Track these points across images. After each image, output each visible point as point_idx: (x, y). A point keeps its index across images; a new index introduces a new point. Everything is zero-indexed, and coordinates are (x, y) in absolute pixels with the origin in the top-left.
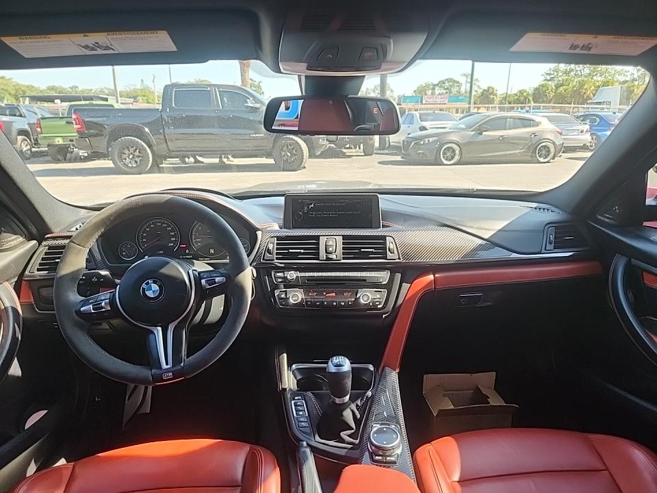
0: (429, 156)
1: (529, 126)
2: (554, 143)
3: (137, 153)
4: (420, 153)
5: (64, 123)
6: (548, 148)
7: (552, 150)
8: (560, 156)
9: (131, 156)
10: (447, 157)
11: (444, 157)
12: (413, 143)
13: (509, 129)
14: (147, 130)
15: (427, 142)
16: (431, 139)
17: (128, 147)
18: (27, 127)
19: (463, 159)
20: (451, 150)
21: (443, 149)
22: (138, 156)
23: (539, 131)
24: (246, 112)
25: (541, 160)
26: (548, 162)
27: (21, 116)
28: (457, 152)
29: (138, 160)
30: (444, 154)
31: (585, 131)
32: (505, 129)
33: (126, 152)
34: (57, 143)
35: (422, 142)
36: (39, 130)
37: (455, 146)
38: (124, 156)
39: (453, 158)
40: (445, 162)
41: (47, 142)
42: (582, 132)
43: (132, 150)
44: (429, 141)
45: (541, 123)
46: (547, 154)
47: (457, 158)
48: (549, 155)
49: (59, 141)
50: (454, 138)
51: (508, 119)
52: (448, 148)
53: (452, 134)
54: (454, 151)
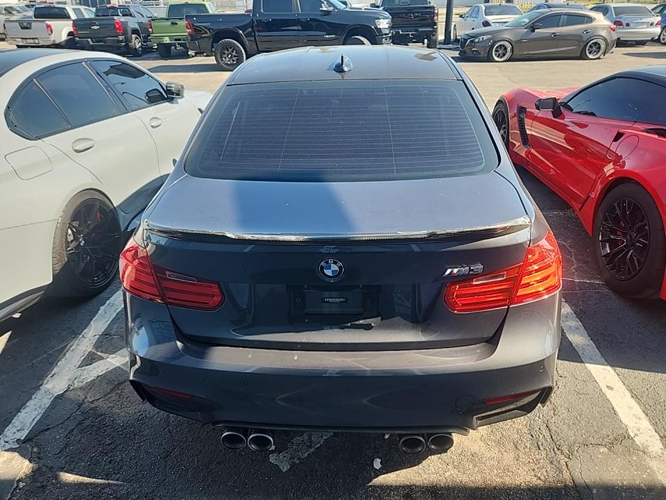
0: (482, 53)
1: (582, 23)
2: (605, 39)
3: (234, 54)
4: (474, 51)
5: (170, 23)
6: (599, 44)
7: (603, 47)
8: (612, 52)
9: (230, 56)
10: (499, 55)
11: (496, 54)
12: (469, 41)
13: (562, 26)
14: (241, 32)
15: (481, 39)
16: (485, 37)
17: (227, 49)
18: (137, 26)
19: (514, 57)
20: (503, 48)
21: (496, 46)
22: (235, 56)
23: (591, 28)
24: (322, 15)
25: (590, 56)
26: (599, 58)
27: (131, 15)
28: (509, 49)
29: (235, 59)
30: (496, 51)
31: (655, 23)
32: (558, 26)
33: (226, 52)
34: (166, 42)
35: (477, 40)
36: (150, 30)
37: (507, 44)
38: (225, 56)
39: (504, 55)
40: (496, 59)
41: (158, 41)
42: (652, 24)
43: (230, 50)
44: (483, 38)
45: (595, 19)
46: (597, 50)
47: (508, 55)
48: (599, 51)
49: (167, 40)
50: (507, 36)
51: (562, 16)
52: (500, 45)
53: (506, 32)
54: (506, 49)
